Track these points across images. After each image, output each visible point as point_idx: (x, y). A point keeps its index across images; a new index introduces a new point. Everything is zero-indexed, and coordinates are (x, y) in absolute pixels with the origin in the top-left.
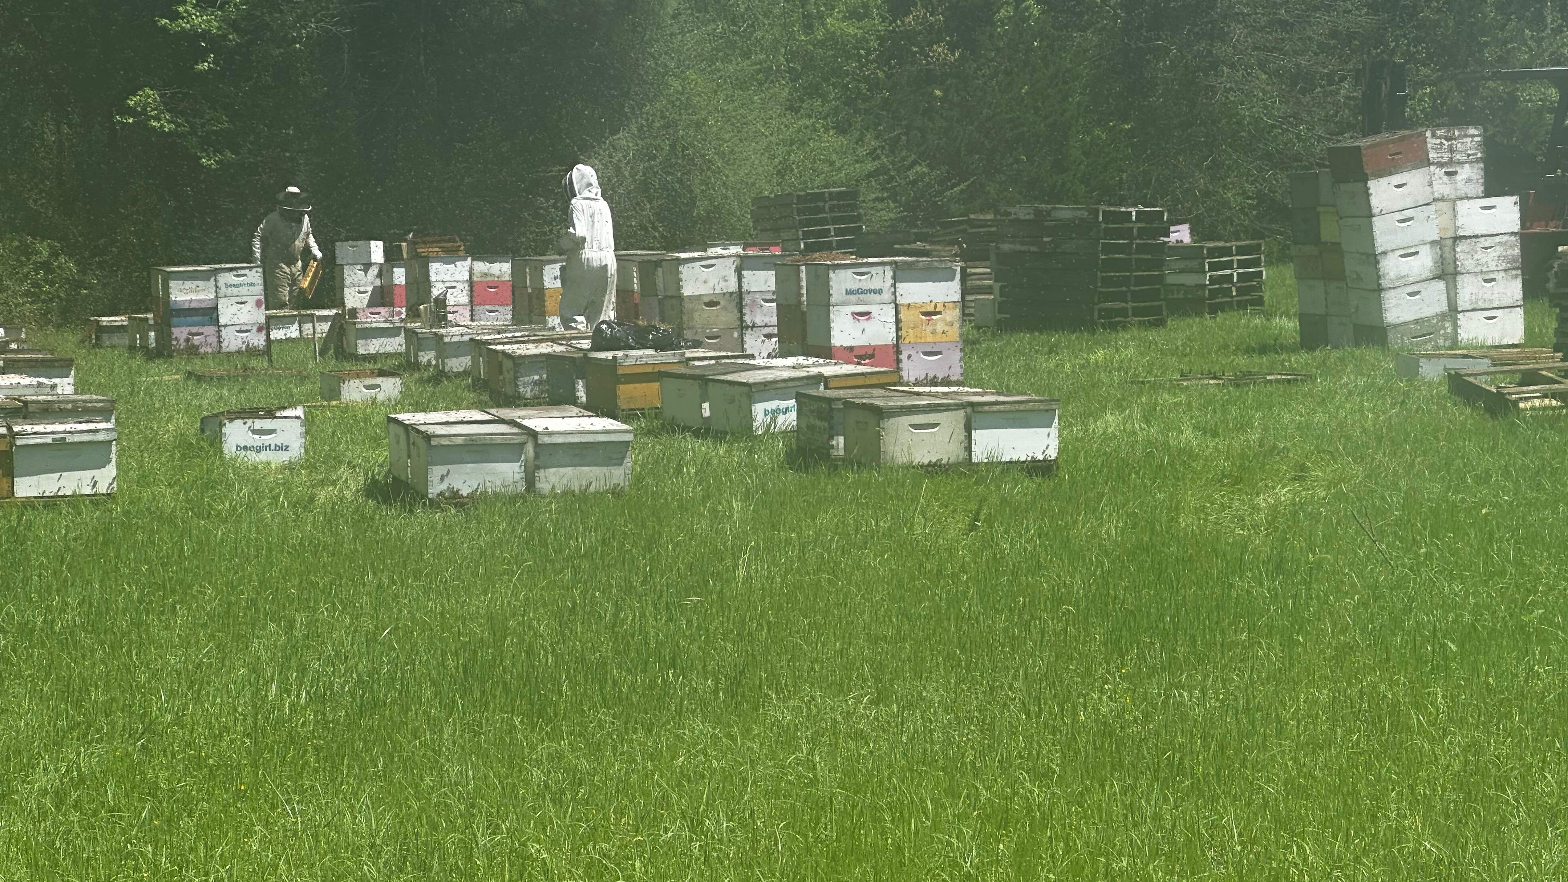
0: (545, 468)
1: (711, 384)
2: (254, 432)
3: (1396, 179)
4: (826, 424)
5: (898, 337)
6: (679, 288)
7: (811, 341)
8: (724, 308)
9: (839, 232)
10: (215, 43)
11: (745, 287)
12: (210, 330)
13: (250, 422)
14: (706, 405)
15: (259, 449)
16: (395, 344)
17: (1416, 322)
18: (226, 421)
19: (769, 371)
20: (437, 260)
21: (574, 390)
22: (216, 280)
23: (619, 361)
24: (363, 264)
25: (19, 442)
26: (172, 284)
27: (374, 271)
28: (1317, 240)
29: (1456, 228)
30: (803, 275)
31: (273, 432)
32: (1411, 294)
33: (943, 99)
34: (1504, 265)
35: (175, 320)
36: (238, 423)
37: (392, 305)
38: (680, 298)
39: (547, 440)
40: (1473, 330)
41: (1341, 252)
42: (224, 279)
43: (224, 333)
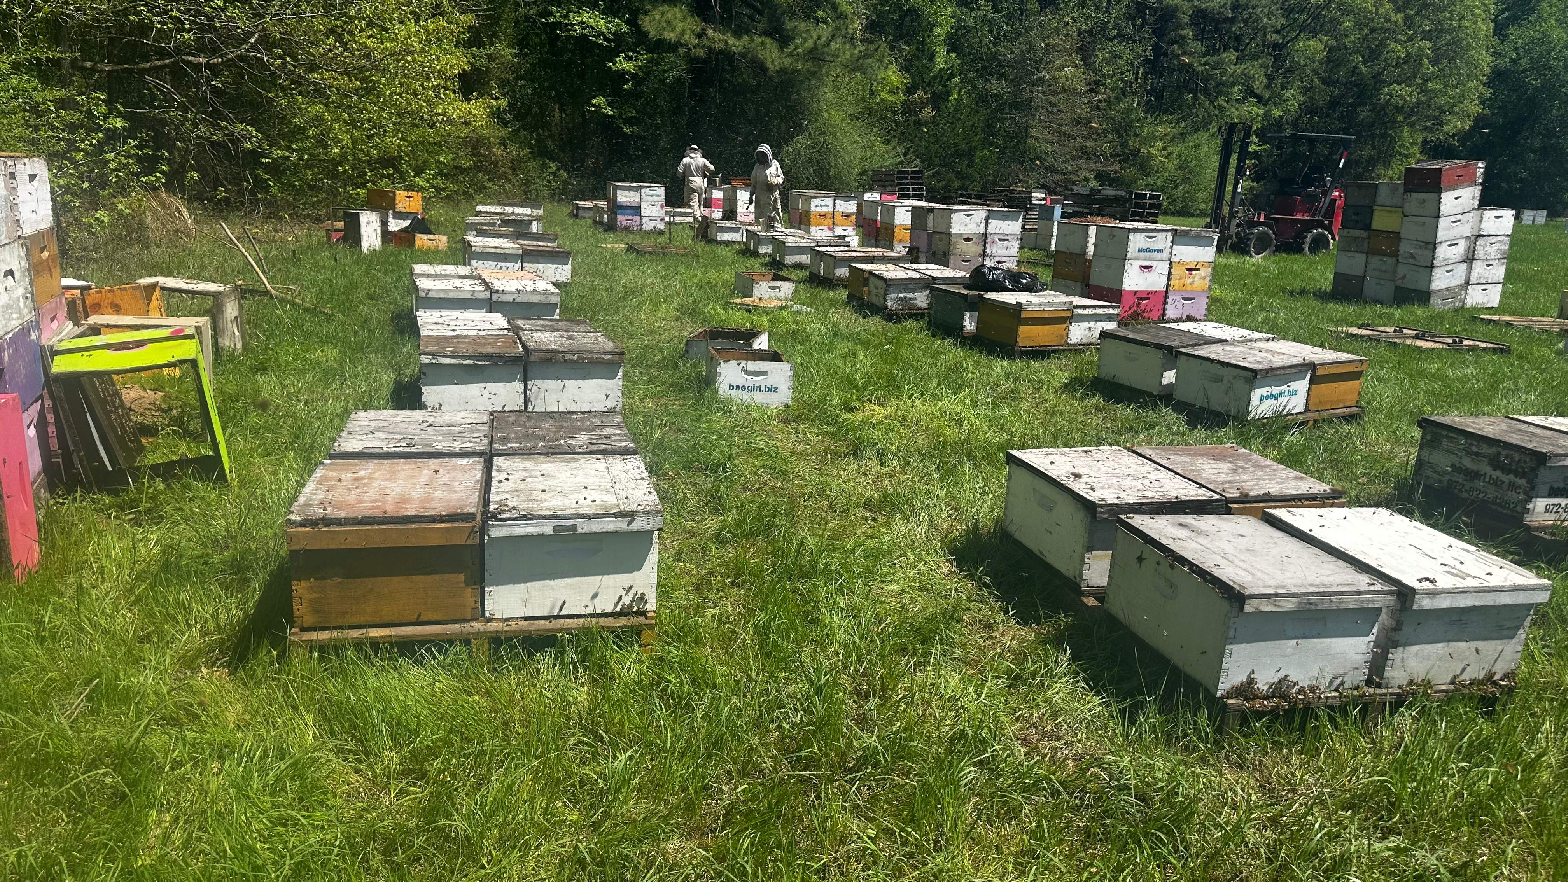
0: (1406, 645)
2: (747, 372)
5: (1168, 285)
6: (950, 228)
7: (1094, 280)
10: (632, 76)
11: (989, 230)
12: (637, 218)
13: (743, 363)
14: (1169, 374)
16: (740, 236)
17: (1447, 289)
18: (721, 361)
21: (962, 319)
22: (641, 192)
25: (495, 532)
26: (619, 191)
29: (1480, 229)
31: (764, 373)
32: (1448, 271)
34: (1499, 256)
36: (733, 363)
38: (949, 234)
40: (1475, 297)
41: (1400, 239)
42: (645, 192)
43: (644, 220)
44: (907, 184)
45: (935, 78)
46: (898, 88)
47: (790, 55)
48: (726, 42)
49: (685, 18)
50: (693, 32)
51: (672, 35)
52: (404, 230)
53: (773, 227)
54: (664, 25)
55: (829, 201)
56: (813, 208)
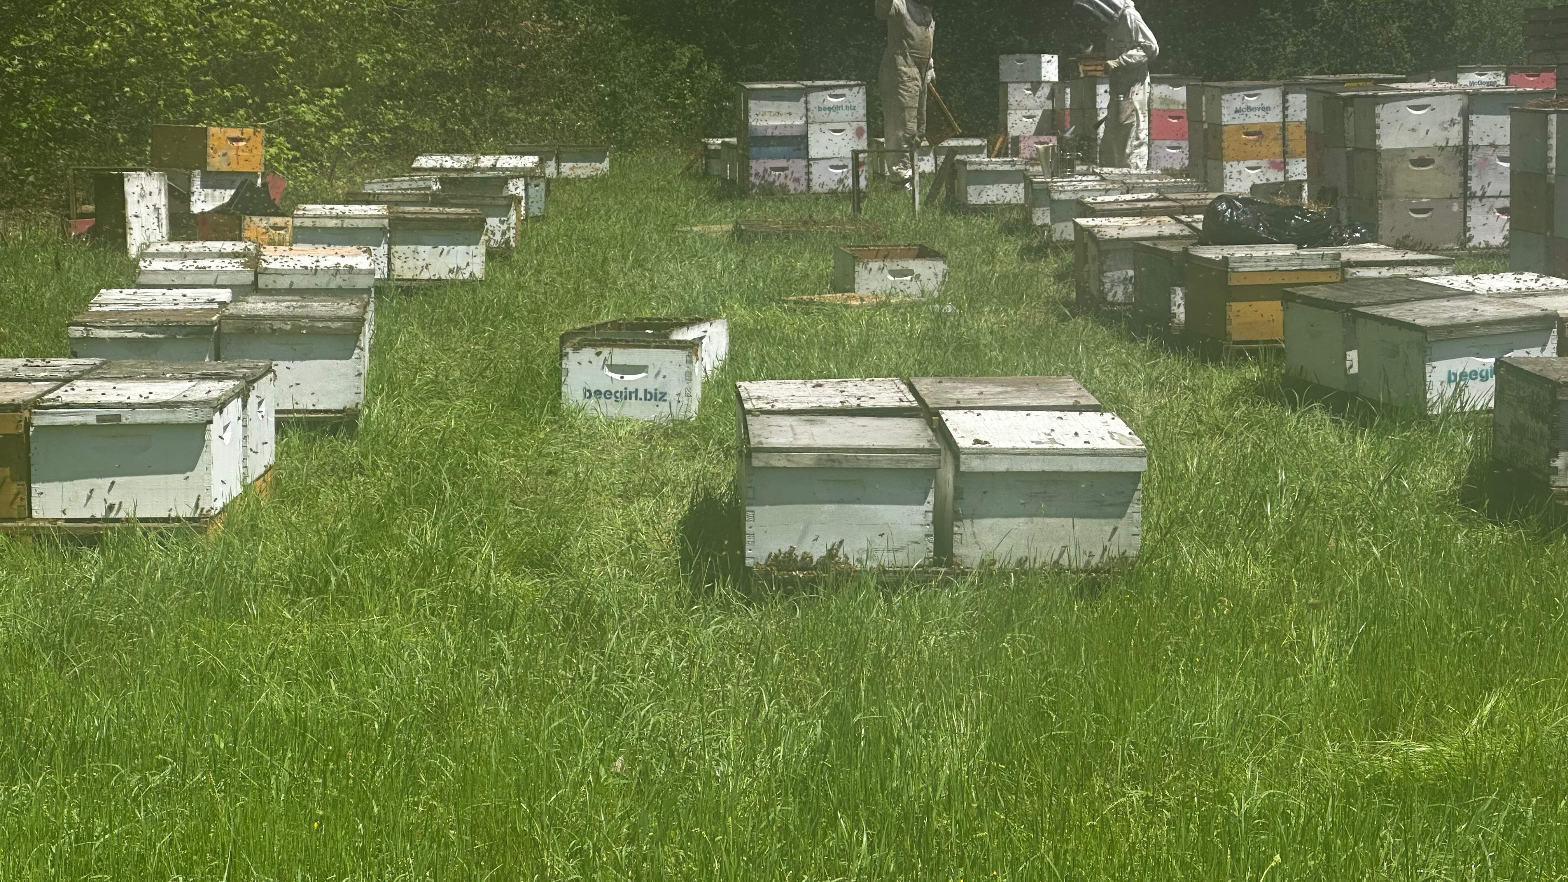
0: (973, 517)
1: (1361, 321)
2: (613, 368)
4: (1546, 428)
6: (1375, 137)
7: (1555, 233)
8: (1440, 169)
11: (1473, 140)
12: (797, 167)
13: (606, 351)
14: (1353, 355)
16: (1014, 193)
18: (568, 350)
19: (1463, 303)
21: (1168, 302)
22: (806, 102)
23: (1232, 265)
24: (1032, 83)
26: (752, 104)
27: (1045, 91)
35: (754, 150)
36: (588, 353)
39: (977, 465)
42: (815, 99)
43: (815, 168)
52: (224, 208)
55: (1270, 97)
56: (1228, 117)
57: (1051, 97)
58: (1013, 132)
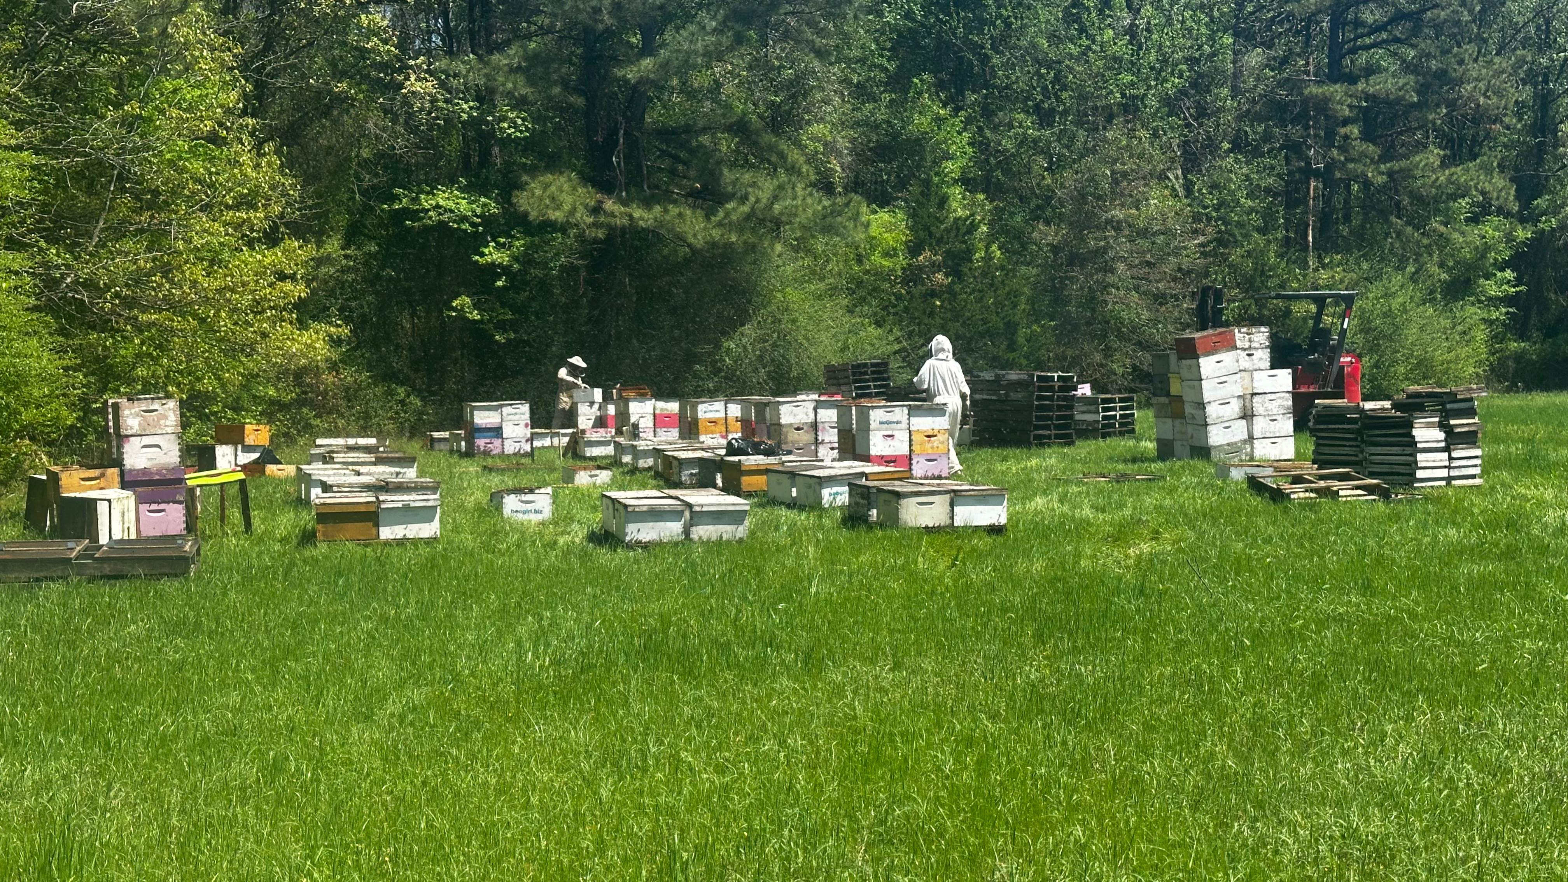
0: (696, 525)
1: (797, 477)
2: (522, 502)
3: (1217, 357)
4: (866, 502)
5: (911, 450)
6: (779, 419)
7: (858, 451)
8: (807, 432)
9: (875, 387)
10: (506, 270)
11: (819, 419)
12: (497, 442)
13: (519, 496)
14: (794, 490)
15: (524, 512)
16: (610, 450)
17: (1228, 444)
18: (505, 495)
19: (832, 470)
20: (635, 400)
21: (715, 479)
22: (501, 411)
23: (742, 462)
24: (590, 403)
25: (383, 506)
26: (475, 413)
27: (596, 406)
28: (1168, 394)
29: (1253, 388)
30: (854, 412)
31: (533, 502)
32: (1225, 428)
33: (941, 307)
34: (1283, 411)
35: (477, 435)
36: (513, 496)
37: (606, 427)
38: (780, 425)
39: (697, 509)
40: (1263, 450)
41: (1183, 402)
42: (506, 410)
43: (506, 442)
44: (868, 381)
45: (948, 231)
46: (895, 249)
47: (720, 224)
48: (631, 216)
49: (575, 189)
50: (586, 206)
51: (557, 213)
52: (256, 462)
53: (638, 436)
54: (547, 202)
55: (719, 405)
56: (700, 415)
57: (600, 409)
58: (581, 427)
